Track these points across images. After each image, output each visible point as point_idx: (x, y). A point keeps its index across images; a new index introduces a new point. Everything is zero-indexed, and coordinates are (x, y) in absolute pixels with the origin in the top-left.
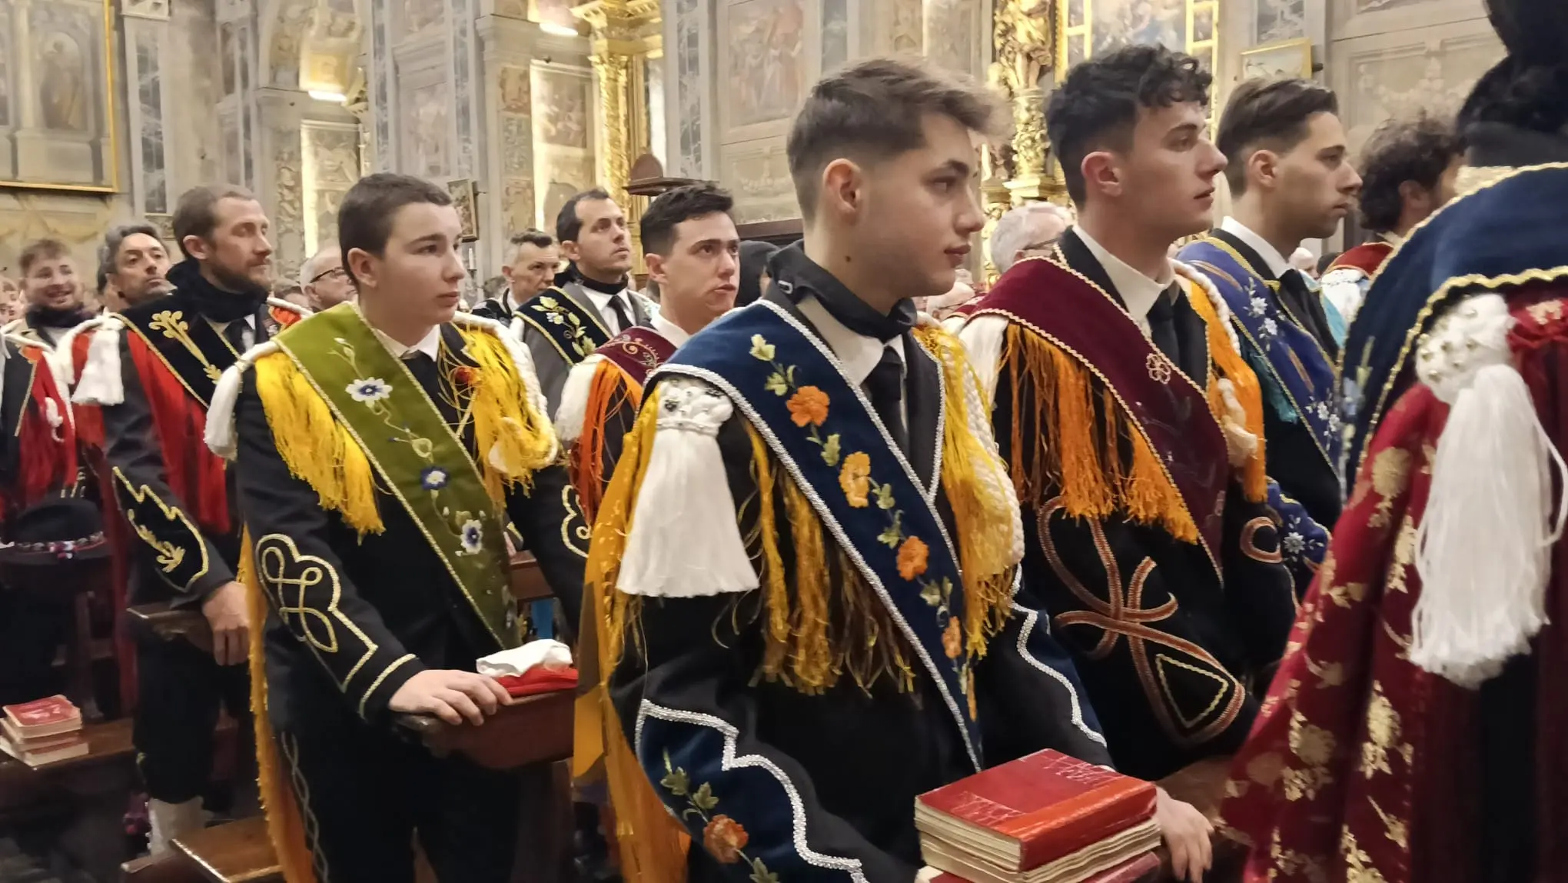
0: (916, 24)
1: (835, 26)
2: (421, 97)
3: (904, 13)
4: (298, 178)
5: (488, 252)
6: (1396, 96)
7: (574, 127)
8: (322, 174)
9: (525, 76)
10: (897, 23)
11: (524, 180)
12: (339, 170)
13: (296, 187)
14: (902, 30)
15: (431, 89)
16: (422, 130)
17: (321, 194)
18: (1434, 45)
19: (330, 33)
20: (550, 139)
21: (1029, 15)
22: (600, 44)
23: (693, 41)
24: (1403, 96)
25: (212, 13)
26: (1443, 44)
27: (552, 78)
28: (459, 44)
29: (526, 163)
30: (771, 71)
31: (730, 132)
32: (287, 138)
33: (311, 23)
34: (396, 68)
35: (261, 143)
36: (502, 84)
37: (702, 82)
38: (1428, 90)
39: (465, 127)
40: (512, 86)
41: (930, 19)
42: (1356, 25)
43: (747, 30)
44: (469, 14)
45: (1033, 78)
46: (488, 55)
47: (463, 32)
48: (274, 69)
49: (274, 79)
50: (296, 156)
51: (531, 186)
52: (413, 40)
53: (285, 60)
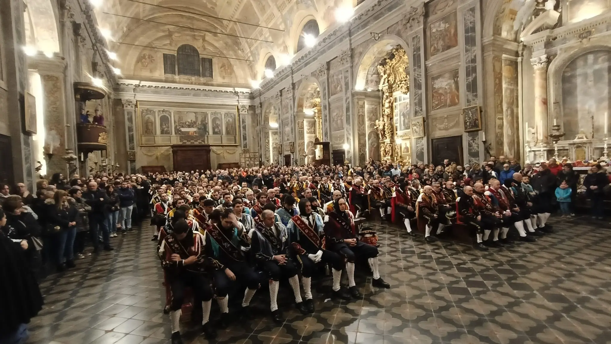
0: (364, 112)
1: (348, 114)
2: (286, 127)
3: (360, 110)
4: (269, 141)
5: (296, 155)
6: (440, 126)
7: (313, 130)
8: (273, 140)
9: (303, 122)
10: (359, 112)
11: (302, 141)
12: (276, 139)
13: (268, 143)
14: (361, 113)
15: (287, 125)
16: (286, 133)
17: (273, 143)
18: (446, 116)
19: (274, 114)
20: (308, 133)
21: (387, 108)
22: (317, 115)
23: (326, 116)
24: (441, 126)
25: (255, 112)
26: (447, 116)
27: (307, 121)
28: (291, 117)
29: (303, 138)
30: (339, 121)
31: (333, 133)
32: (267, 134)
33: (271, 113)
34: (282, 122)
35: (262, 135)
36: (298, 124)
37: (328, 124)
38: (445, 125)
39: (292, 132)
40: (300, 124)
41: (367, 111)
42: (432, 113)
43: (335, 114)
44: (293, 112)
45: (389, 120)
46: (296, 119)
47: (292, 115)
48: (264, 121)
49: (264, 123)
50: (268, 137)
51: (304, 142)
52: (285, 116)
53: (267, 120)
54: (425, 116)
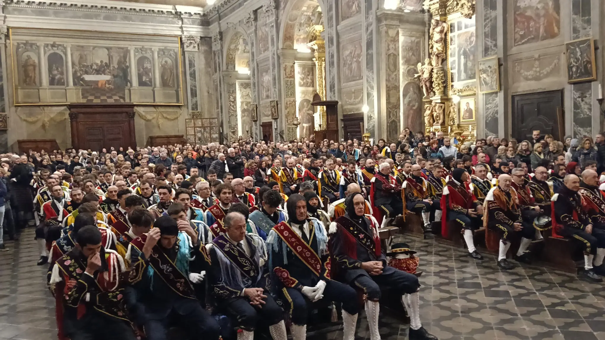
0: (396, 49)
1: (370, 52)
2: (264, 74)
3: (391, 46)
4: (235, 98)
5: (281, 122)
6: (526, 73)
7: (309, 81)
8: (242, 97)
9: (293, 67)
10: (389, 50)
11: (292, 99)
12: (248, 95)
13: (234, 101)
14: (391, 51)
15: (267, 72)
16: (264, 84)
17: (242, 103)
18: (537, 56)
19: (244, 52)
20: (301, 85)
21: (437, 42)
22: (316, 54)
23: (332, 56)
24: (528, 73)
25: (211, 48)
26: (539, 56)
27: (300, 66)
28: (273, 58)
29: (293, 94)
30: (354, 65)
31: (343, 85)
32: (232, 86)
33: (238, 49)
34: (257, 65)
35: (224, 88)
36: (285, 70)
37: (335, 70)
38: (536, 71)
39: (275, 84)
40: (288, 70)
41: (403, 46)
42: (514, 50)
43: (348, 52)
44: (275, 48)
45: (440, 62)
46: (281, 61)
47: (274, 54)
48: (227, 64)
49: (227, 68)
50: (234, 92)
51: (295, 101)
52: (262, 56)
53: (231, 62)
54: (501, 56)
